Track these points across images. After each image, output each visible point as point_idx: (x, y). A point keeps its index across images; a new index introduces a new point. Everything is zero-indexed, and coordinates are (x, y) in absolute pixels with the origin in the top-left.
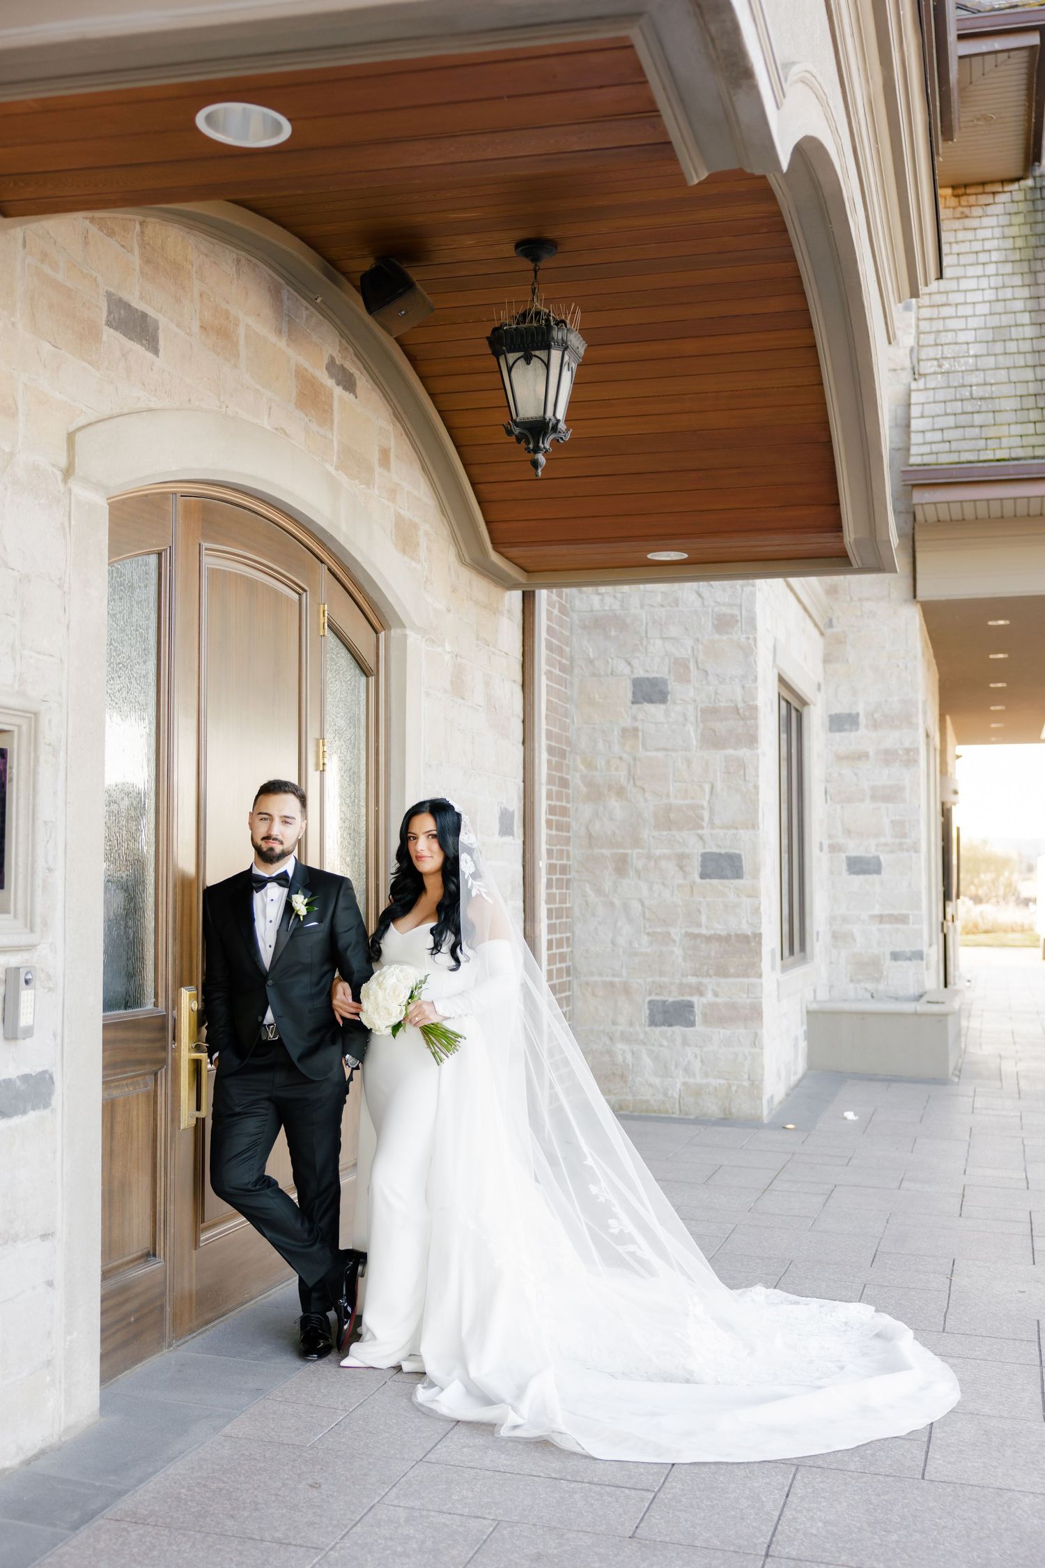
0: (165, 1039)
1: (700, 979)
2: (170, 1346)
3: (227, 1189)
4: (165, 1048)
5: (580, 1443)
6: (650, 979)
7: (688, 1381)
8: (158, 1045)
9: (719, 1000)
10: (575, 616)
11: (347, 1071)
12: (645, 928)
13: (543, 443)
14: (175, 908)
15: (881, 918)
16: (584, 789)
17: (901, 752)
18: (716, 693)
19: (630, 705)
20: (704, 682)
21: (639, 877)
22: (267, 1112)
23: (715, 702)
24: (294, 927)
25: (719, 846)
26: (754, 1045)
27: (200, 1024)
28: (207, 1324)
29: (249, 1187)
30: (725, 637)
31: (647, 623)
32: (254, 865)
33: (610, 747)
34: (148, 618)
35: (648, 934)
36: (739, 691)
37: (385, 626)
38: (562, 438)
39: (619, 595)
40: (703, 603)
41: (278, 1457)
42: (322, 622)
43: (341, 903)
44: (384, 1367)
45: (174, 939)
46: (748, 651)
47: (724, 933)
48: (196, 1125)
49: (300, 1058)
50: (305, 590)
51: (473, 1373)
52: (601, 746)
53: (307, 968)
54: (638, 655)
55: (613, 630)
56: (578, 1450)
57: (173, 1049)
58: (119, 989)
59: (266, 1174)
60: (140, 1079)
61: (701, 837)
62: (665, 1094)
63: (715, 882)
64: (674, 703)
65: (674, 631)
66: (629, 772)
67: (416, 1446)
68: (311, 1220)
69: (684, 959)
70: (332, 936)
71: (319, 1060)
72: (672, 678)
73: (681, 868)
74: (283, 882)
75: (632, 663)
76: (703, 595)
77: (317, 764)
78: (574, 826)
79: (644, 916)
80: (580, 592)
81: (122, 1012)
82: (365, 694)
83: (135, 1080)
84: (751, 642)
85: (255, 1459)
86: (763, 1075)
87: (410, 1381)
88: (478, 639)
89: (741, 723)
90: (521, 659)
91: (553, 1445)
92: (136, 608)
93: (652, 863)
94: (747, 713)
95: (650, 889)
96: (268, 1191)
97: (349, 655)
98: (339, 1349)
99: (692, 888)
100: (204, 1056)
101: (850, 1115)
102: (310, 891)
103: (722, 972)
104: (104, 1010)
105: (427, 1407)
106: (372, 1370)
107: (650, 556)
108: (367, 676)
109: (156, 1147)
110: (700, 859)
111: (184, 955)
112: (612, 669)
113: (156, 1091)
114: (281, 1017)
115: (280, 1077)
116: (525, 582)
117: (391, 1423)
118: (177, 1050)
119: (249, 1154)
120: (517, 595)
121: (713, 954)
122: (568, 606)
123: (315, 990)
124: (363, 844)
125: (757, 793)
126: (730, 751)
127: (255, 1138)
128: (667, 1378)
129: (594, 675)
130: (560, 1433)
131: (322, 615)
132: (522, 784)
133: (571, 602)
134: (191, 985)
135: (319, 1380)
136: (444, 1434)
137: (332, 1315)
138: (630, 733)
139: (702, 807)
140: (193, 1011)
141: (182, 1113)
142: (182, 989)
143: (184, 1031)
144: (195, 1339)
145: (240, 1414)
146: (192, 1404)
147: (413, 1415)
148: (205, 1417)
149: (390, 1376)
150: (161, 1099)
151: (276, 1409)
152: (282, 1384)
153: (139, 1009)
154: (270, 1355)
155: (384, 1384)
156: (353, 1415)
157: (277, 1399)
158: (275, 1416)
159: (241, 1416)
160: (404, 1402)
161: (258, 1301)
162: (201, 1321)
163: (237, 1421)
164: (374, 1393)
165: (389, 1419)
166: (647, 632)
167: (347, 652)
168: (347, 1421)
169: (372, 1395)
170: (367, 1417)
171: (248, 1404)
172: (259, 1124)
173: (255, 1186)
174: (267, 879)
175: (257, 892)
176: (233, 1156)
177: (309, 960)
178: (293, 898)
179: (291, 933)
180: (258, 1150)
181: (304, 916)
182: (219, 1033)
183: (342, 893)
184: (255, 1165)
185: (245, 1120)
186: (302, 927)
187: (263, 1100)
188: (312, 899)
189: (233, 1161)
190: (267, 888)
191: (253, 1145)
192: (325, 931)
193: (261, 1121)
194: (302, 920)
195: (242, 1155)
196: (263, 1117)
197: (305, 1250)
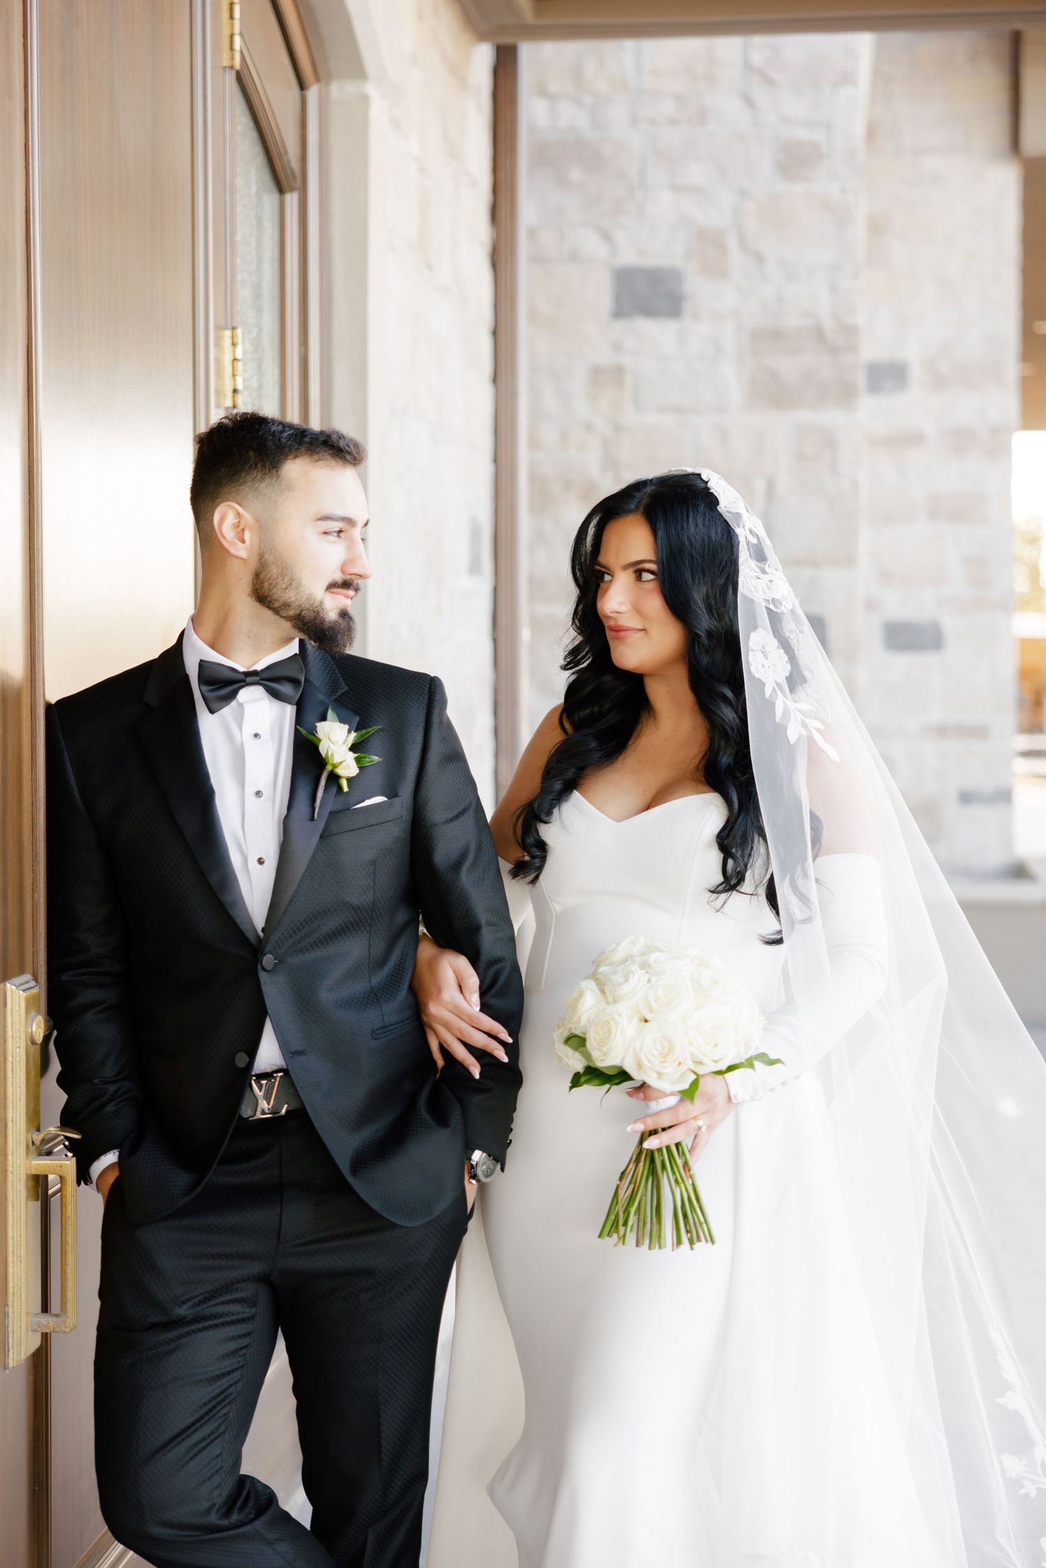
11: (471, 1188)
15: (942, 731)
18: (780, 299)
19: (609, 319)
20: (756, 277)
23: (777, 316)
24: (329, 808)
29: (214, 1519)
30: (798, 188)
31: (643, 158)
32: (190, 635)
33: (567, 403)
36: (824, 294)
37: (323, 72)
40: (756, 121)
42: (227, 32)
43: (437, 746)
46: (841, 215)
48: (38, 1350)
53: (359, 921)
54: (624, 219)
55: (575, 170)
59: (244, 1471)
64: (696, 318)
65: (697, 174)
66: (606, 453)
71: (406, 1168)
72: (693, 267)
74: (286, 689)
75: (613, 237)
76: (756, 102)
77: (218, 393)
82: (277, 234)
89: (828, 358)
94: (840, 341)
96: (258, 1525)
100: (69, 1168)
102: (357, 714)
108: (281, 189)
112: (573, 250)
114: (300, 1053)
115: (299, 1217)
120: (487, 56)
123: (379, 978)
126: (805, 415)
131: (226, 15)
134: (22, 972)
138: (607, 378)
140: (33, 1042)
141: (11, 1325)
142: (8, 985)
143: (13, 1100)
166: (642, 175)
167: (251, 123)
172: (232, 1346)
173: (227, 1514)
174: (243, 677)
175: (212, 712)
176: (167, 1437)
177: (367, 898)
178: (318, 729)
179: (322, 825)
180: (231, 1415)
181: (349, 780)
182: (106, 1097)
183: (435, 718)
184: (224, 1456)
185: (200, 1335)
186: (349, 809)
187: (244, 1281)
188: (364, 731)
189: (169, 1451)
190: (238, 701)
191: (218, 1403)
192: (404, 817)
193: (239, 1337)
194: (346, 789)
195: (192, 1433)
196: (244, 1325)
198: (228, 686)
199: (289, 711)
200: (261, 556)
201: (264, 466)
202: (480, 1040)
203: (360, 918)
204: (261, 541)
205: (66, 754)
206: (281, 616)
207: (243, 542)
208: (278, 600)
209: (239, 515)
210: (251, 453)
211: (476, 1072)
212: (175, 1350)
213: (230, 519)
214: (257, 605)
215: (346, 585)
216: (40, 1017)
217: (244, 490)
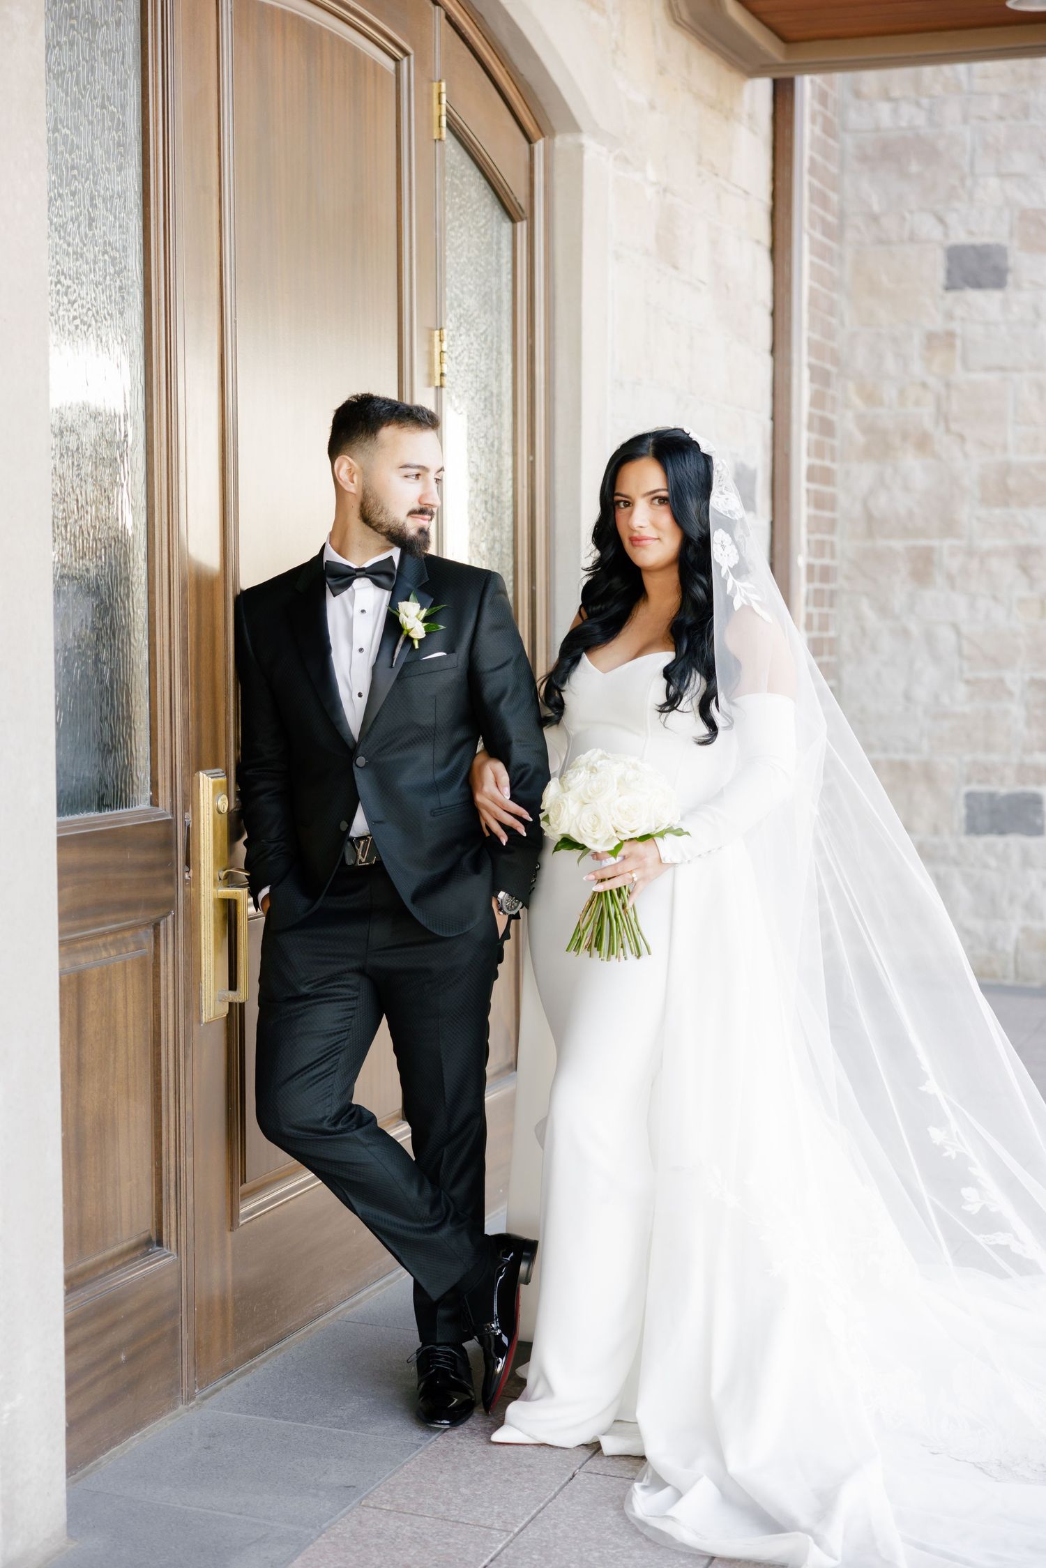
0: (170, 863)
2: (190, 1398)
3: (287, 1130)
4: (171, 879)
6: (968, 758)
8: (159, 873)
10: (849, 140)
11: (501, 918)
12: (961, 671)
14: (184, 628)
16: (860, 439)
19: (942, 292)
21: (953, 587)
22: (357, 993)
24: (403, 660)
27: (233, 836)
28: (253, 1355)
29: (325, 1126)
31: (974, 150)
32: (328, 547)
33: (905, 365)
34: (123, 86)
35: (968, 682)
37: (546, 130)
39: (925, 101)
42: (436, 114)
43: (488, 618)
44: (571, 1445)
45: (185, 684)
48: (229, 1015)
49: (417, 897)
50: (406, 54)
51: (734, 1466)
52: (890, 364)
53: (426, 735)
54: (957, 205)
55: (914, 162)
57: (185, 881)
58: (87, 774)
59: (354, 1102)
60: (128, 934)
62: (992, 946)
64: (1018, 287)
65: (1021, 162)
66: (939, 408)
68: (435, 1181)
69: (1028, 724)
70: (472, 677)
71: (451, 900)
72: (1016, 244)
73: (1025, 570)
74: (383, 579)
75: (946, 220)
77: (430, 376)
78: (843, 500)
79: (960, 652)
81: (92, 815)
82: (510, 253)
83: (119, 936)
87: (617, 1473)
88: (699, 163)
90: (769, 203)
92: (100, 64)
93: (976, 563)
95: (972, 606)
96: (358, 1134)
97: (484, 181)
98: (487, 1408)
100: (242, 894)
102: (432, 596)
104: (60, 812)
105: (654, 1529)
106: (548, 1450)
107: (1011, 4)
108: (513, 221)
109: (159, 1054)
111: (202, 713)
112: (912, 231)
113: (156, 956)
114: (380, 823)
115: (380, 933)
116: (782, 61)
118: (195, 882)
119: (324, 1067)
120: (762, 88)
122: (837, 120)
123: (440, 774)
124: (508, 520)
127: (335, 1038)
129: (880, 241)
131: (436, 102)
132: (769, 424)
133: (841, 114)
134: (216, 766)
135: (455, 1468)
137: (471, 1345)
140: (219, 812)
141: (203, 994)
142: (201, 773)
143: (204, 848)
144: (234, 1384)
145: (319, 1536)
146: (231, 1516)
147: (630, 1544)
148: (255, 1542)
149: (581, 1463)
150: (166, 971)
151: (381, 1526)
152: (390, 1477)
153: (125, 810)
154: (364, 1419)
155: (571, 1475)
156: (521, 1540)
157: (383, 1507)
158: (381, 1541)
159: (320, 1541)
160: (610, 1516)
161: (339, 1312)
162: (242, 1352)
163: (313, 1550)
164: (554, 1497)
165: (586, 1551)
166: (972, 164)
167: (479, 174)
168: (511, 1552)
169: (550, 1501)
170: (546, 1546)
171: (332, 1517)
172: (342, 1015)
173: (335, 1124)
174: (353, 572)
175: (334, 596)
177: (431, 721)
178: (399, 607)
179: (398, 671)
180: (340, 1061)
181: (420, 641)
182: (268, 852)
183: (487, 600)
184: (335, 1086)
185: (318, 1006)
186: (419, 660)
187: (349, 971)
188: (434, 609)
189: (296, 1080)
190: (353, 589)
191: (331, 1052)
192: (459, 667)
193: (346, 1010)
194: (417, 647)
195: (312, 1069)
196: (350, 1003)
197: (426, 1236)
198: (344, 578)
199: (387, 594)
200: (364, 491)
201: (367, 431)
202: (509, 820)
203: (425, 734)
204: (364, 481)
205: (245, 624)
207: (353, 482)
208: (374, 522)
209: (350, 464)
210: (361, 422)
211: (504, 840)
212: (303, 1015)
213: (345, 467)
214: (364, 525)
215: (422, 512)
216: (225, 797)
217: (354, 447)
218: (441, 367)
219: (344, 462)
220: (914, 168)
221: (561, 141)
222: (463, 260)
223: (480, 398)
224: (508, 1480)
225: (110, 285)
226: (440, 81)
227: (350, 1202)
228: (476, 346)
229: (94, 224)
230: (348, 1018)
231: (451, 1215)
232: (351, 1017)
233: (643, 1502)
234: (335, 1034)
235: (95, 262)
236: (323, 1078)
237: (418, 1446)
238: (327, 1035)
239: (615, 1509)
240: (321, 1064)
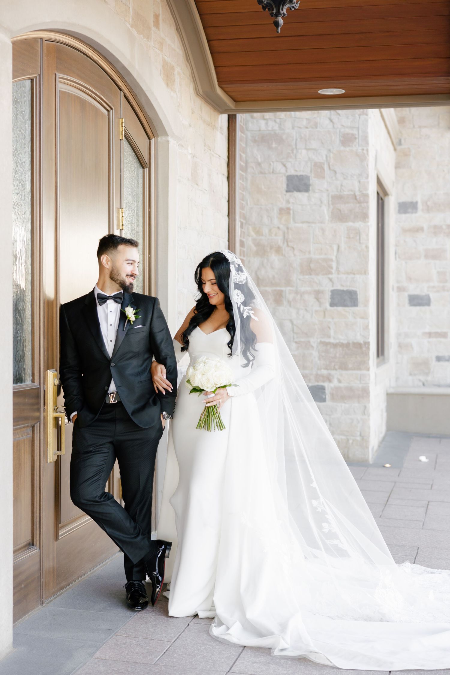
0: (38, 403)
1: (330, 372)
2: (43, 603)
3: (82, 501)
4: (39, 410)
5: (329, 659)
7: (381, 620)
8: (36, 407)
9: (341, 385)
10: (249, 134)
11: (164, 421)
12: (294, 339)
13: (282, 10)
14: (44, 317)
15: (430, 335)
16: (254, 248)
17: (444, 227)
18: (342, 185)
19: (285, 193)
20: (334, 178)
21: (290, 306)
22: (108, 451)
23: (340, 191)
24: (127, 329)
25: (342, 286)
26: (364, 413)
27: (58, 393)
28: (62, 588)
29: (97, 499)
30: (348, 149)
31: (296, 140)
32: (97, 288)
33: (271, 220)
34: (25, 123)
35: (296, 342)
36: (356, 184)
38: (293, 7)
39: (278, 120)
40: (334, 127)
41: (137, 671)
42: (121, 131)
43: (156, 314)
45: (44, 338)
46: (363, 158)
47: (345, 342)
48: (57, 460)
49: (134, 414)
50: (112, 109)
51: (249, 616)
52: (265, 220)
54: (290, 160)
55: (274, 143)
56: (328, 663)
59: (105, 491)
60: (24, 429)
61: (331, 280)
63: (340, 309)
64: (314, 192)
65: (314, 144)
66: (284, 237)
67: (223, 663)
68: (135, 521)
69: (319, 359)
70: (151, 336)
71: (146, 415)
72: (313, 175)
73: (318, 299)
74: (119, 300)
75: (286, 165)
76: (334, 121)
77: (118, 225)
79: (293, 331)
80: (252, 117)
81: (15, 385)
82: (142, 180)
83: (22, 430)
84: (365, 152)
85: (122, 673)
86: (369, 433)
87: (205, 623)
88: (204, 146)
89: (358, 205)
90: (227, 160)
91: (310, 661)
93: (299, 297)
94: (362, 199)
95: (298, 313)
96: (108, 502)
97: (134, 154)
98: (153, 604)
99: (324, 312)
101: (423, 459)
102: (136, 306)
103: (344, 367)
105: (221, 638)
107: (320, 92)
108: (143, 168)
109: (34, 474)
110: (330, 294)
111: (49, 349)
112: (273, 170)
113: (33, 438)
114: (120, 387)
115: (119, 428)
116: (234, 108)
117: (201, 649)
118: (46, 411)
119: (96, 478)
120: (225, 117)
121: (338, 355)
122: (244, 127)
123: (140, 369)
125: (368, 251)
126: (350, 224)
127: (100, 467)
128: (369, 619)
129: (261, 173)
130: (316, 653)
131: (121, 126)
132: (227, 243)
133: (246, 124)
134: (53, 368)
136: (238, 654)
138: (285, 211)
139: (332, 260)
140: (55, 385)
141: (49, 452)
142: (48, 371)
143: (50, 398)
144: (57, 599)
145: (103, 645)
146: (69, 640)
147: (214, 644)
148: (81, 647)
149: (190, 620)
150: (37, 443)
151: (124, 641)
152: (123, 626)
153: (24, 384)
154: (108, 608)
155: (188, 624)
156: (175, 644)
157: (124, 635)
158: (126, 646)
159: (104, 646)
160: (205, 636)
161: (88, 575)
162: (59, 587)
163: (102, 649)
164: (184, 631)
165: (199, 647)
166: (296, 145)
167: (132, 151)
168: (173, 648)
169: (183, 632)
170: (185, 646)
171: (106, 639)
172: (103, 459)
173: (101, 498)
174: (107, 297)
175: (100, 305)
176: (86, 479)
177: (137, 350)
178: (125, 309)
179: (125, 332)
180: (102, 475)
181: (133, 321)
182: (74, 400)
183: (155, 307)
184: (99, 485)
185: (95, 455)
186: (132, 328)
187: (106, 442)
188: (137, 310)
189: (86, 482)
190: (107, 303)
191: (99, 472)
192: (147, 331)
193: (105, 457)
194: (132, 324)
195: (92, 478)
196: (106, 454)
197: (132, 540)
198: (103, 299)
199: (119, 306)
200: (112, 268)
201: (113, 247)
202: (166, 386)
203: (135, 355)
204: (112, 264)
205: (66, 316)
206: (117, 283)
207: (108, 264)
208: (115, 279)
210: (111, 244)
211: (164, 393)
212: (89, 459)
213: (105, 259)
214: (111, 280)
215: (132, 276)
216: (57, 379)
217: (109, 252)
218: (122, 222)
219: (104, 258)
220: (274, 145)
221: (161, 139)
222: (128, 182)
223: (133, 233)
224: (165, 626)
225: (21, 194)
226: (122, 118)
227: (104, 528)
228: (131, 214)
229: (17, 172)
230: (105, 460)
231: (141, 532)
232: (106, 459)
233: (216, 631)
234: (101, 465)
235: (17, 186)
236: (96, 481)
237: (131, 617)
238: (98, 466)
239: (206, 634)
240: (96, 476)
